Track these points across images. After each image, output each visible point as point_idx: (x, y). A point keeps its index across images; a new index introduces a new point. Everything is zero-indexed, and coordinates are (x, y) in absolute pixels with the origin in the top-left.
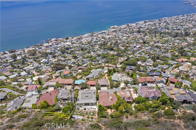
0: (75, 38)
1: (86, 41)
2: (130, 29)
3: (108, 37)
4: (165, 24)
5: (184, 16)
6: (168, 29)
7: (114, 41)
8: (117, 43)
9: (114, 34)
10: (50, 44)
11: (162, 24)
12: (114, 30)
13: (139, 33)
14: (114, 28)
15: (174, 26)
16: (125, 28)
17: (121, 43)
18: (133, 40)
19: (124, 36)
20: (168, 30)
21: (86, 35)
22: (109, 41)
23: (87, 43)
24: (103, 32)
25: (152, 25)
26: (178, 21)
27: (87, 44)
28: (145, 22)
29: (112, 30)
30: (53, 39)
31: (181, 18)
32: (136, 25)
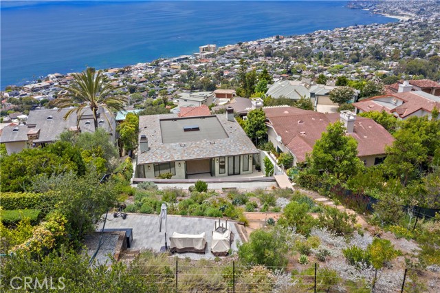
0: (111, 71)
1: (140, 74)
2: (246, 51)
3: (197, 65)
4: (323, 41)
5: (358, 28)
6: (332, 49)
7: (212, 73)
8: (222, 75)
9: (211, 60)
10: (44, 84)
11: (316, 40)
12: (207, 53)
13: (270, 58)
14: (207, 49)
15: (344, 45)
16: (234, 50)
17: (232, 77)
18: (259, 69)
19: (235, 64)
20: (333, 52)
21: (140, 65)
22: (201, 73)
23: (144, 79)
24: (184, 59)
25: (295, 42)
26: (348, 35)
27: (146, 81)
28: (278, 39)
29: (205, 54)
30: (51, 76)
31: (354, 30)
32: (259, 44)
